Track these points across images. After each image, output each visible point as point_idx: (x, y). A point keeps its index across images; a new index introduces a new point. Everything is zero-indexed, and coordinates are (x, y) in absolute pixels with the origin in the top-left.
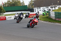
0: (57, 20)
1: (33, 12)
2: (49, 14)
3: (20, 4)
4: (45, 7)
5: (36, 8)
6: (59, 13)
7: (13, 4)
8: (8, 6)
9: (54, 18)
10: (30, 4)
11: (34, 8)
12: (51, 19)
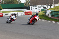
0: (53, 18)
1: (30, 10)
2: (45, 12)
3: (17, 2)
4: (41, 6)
5: (32, 6)
6: (55, 12)
7: (10, 2)
8: (5, 3)
9: (50, 16)
10: (26, 2)
11: (30, 6)
12: (47, 17)
